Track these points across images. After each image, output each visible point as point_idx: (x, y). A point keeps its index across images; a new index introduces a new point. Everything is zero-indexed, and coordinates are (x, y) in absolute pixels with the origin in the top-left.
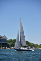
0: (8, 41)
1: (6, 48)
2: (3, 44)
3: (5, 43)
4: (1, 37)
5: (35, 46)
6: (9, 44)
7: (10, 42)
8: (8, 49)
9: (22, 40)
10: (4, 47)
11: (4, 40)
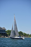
0: (6, 31)
1: (5, 37)
2: (3, 34)
3: (4, 33)
4: (1, 29)
5: (27, 35)
6: (7, 33)
7: (8, 32)
8: (7, 37)
9: (16, 31)
10: (3, 36)
11: (3, 31)
